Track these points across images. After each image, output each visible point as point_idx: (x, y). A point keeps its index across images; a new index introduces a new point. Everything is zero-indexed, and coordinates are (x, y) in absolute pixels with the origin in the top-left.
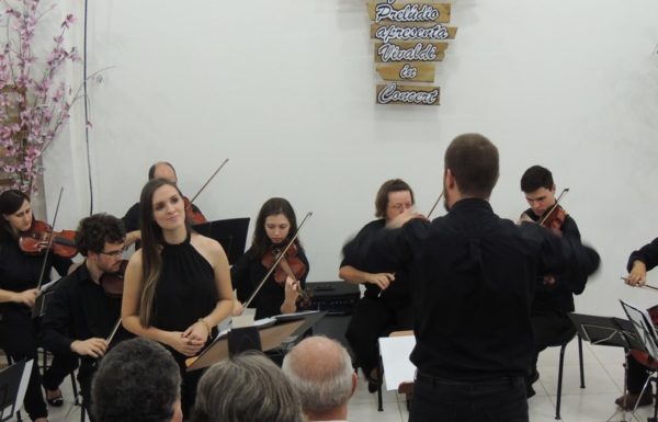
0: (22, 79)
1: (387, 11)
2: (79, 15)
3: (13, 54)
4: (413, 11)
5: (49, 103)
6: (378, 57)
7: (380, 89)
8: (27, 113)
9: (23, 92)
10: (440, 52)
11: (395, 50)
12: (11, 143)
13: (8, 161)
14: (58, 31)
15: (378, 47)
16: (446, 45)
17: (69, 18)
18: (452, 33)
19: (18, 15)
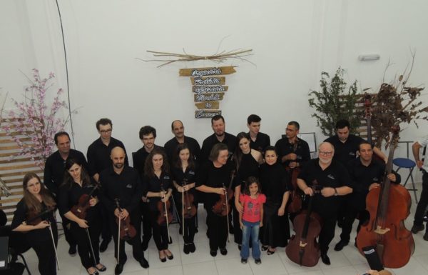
0: (41, 116)
1: (199, 81)
2: (65, 89)
3: (35, 105)
4: (210, 80)
5: (55, 125)
6: (196, 100)
7: (197, 112)
8: (45, 131)
9: (42, 121)
10: (221, 96)
11: (203, 96)
12: (38, 143)
13: (37, 152)
14: (56, 96)
15: (195, 95)
16: (224, 94)
17: (60, 90)
18: (226, 89)
19: (37, 87)
